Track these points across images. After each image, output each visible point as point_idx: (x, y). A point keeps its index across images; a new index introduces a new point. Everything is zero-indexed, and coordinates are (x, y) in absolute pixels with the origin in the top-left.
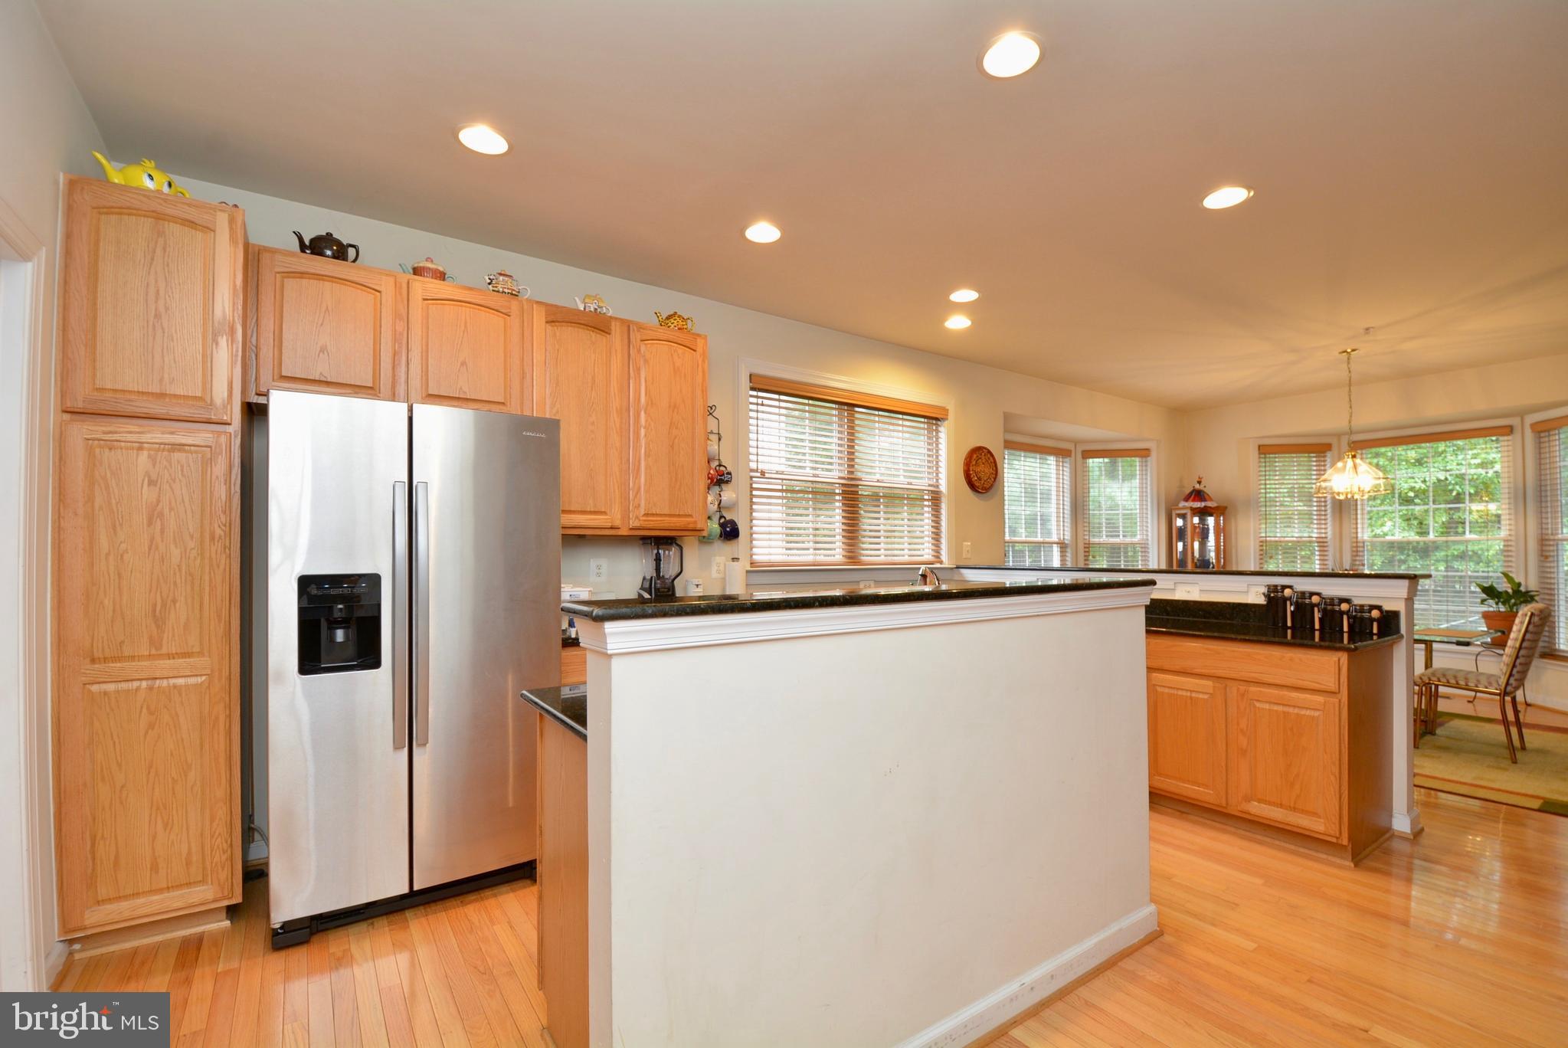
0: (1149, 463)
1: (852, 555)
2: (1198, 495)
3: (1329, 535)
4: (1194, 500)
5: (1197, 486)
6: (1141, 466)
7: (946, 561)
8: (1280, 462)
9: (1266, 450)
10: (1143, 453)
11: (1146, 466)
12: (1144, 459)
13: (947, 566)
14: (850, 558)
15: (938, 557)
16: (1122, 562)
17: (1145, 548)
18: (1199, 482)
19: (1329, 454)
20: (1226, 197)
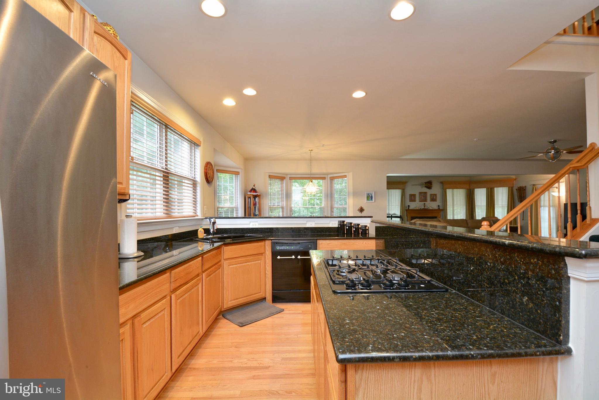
0: (239, 177)
1: (168, 213)
2: (254, 190)
3: (285, 205)
4: (253, 192)
5: (254, 187)
6: (235, 178)
7: (200, 215)
8: (273, 181)
9: (271, 177)
10: (237, 173)
11: (237, 178)
12: (236, 176)
13: (200, 218)
14: (167, 214)
15: (195, 213)
16: (235, 214)
17: (237, 209)
18: (254, 186)
19: (284, 180)
20: (359, 94)
